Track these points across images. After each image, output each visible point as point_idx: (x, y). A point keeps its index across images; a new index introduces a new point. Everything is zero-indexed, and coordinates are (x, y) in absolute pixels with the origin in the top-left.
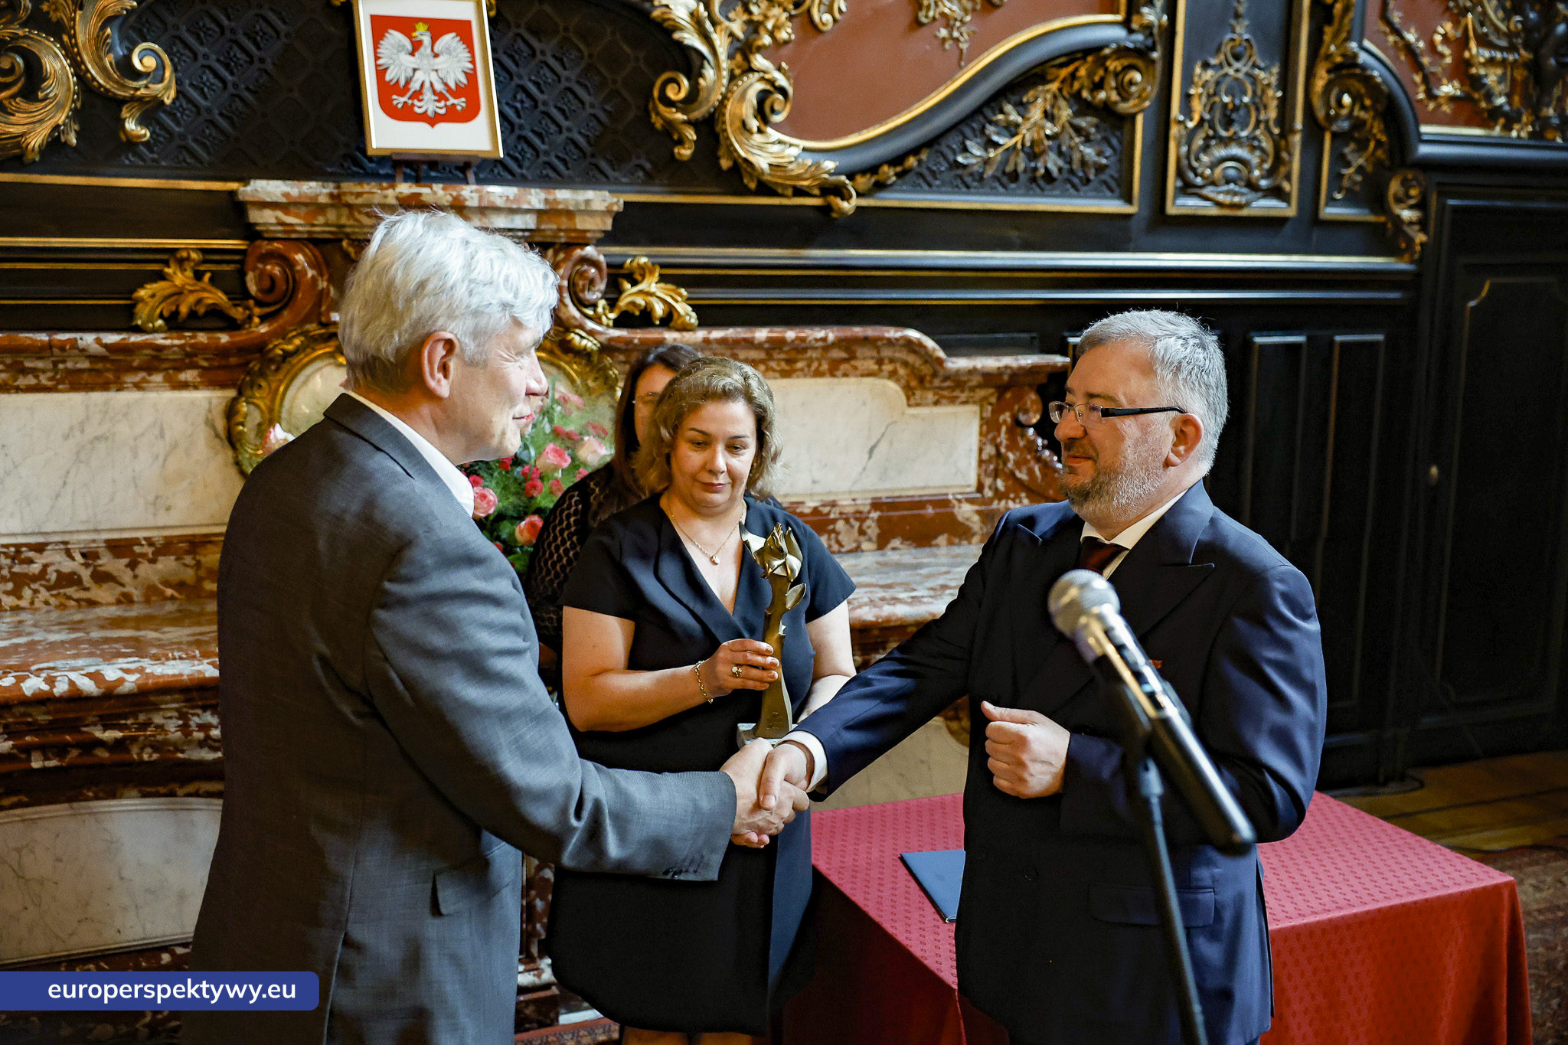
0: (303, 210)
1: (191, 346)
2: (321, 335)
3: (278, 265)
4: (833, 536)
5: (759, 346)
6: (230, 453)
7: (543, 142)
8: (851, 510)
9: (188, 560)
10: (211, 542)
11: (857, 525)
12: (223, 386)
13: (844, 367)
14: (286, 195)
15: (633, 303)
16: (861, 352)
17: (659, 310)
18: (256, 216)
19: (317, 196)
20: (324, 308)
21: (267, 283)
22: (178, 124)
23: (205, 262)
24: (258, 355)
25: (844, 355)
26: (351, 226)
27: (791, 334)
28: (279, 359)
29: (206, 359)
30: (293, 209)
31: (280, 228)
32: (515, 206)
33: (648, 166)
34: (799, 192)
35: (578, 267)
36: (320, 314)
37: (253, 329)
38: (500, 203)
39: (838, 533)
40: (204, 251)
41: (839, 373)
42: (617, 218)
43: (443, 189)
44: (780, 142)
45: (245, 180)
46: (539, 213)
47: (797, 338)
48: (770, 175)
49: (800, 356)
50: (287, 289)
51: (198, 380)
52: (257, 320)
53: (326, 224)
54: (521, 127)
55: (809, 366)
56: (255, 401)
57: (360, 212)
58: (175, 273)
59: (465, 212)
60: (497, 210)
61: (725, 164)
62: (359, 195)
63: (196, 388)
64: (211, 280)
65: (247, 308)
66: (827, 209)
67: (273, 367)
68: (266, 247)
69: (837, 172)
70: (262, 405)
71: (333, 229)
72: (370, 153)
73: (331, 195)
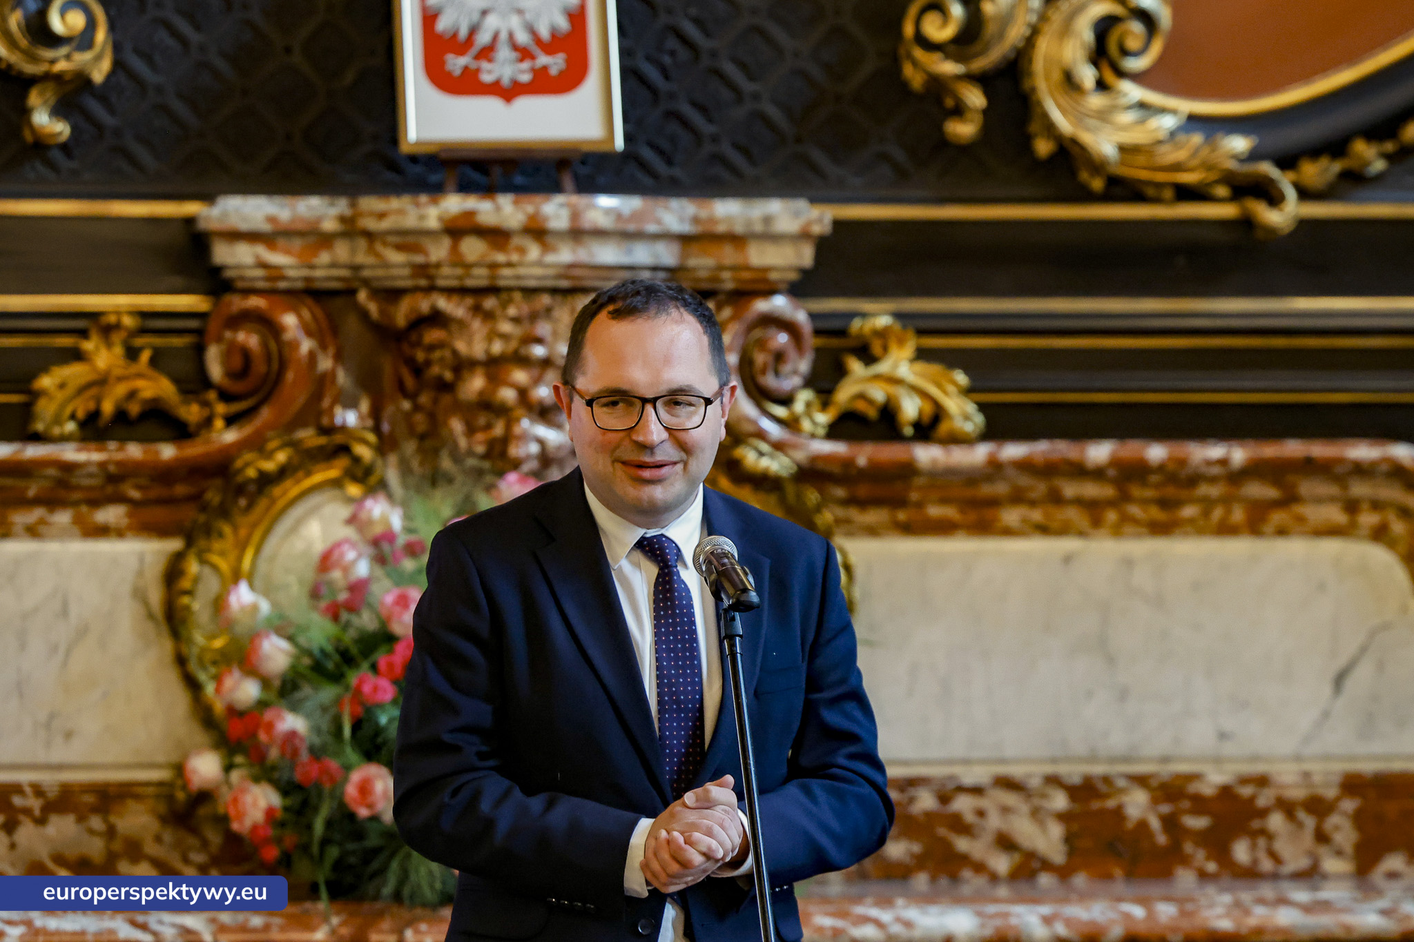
0: (297, 243)
1: (119, 464)
2: (321, 449)
3: (257, 332)
4: (1262, 842)
5: (1097, 474)
6: (168, 645)
7: (710, 121)
8: (1298, 794)
9: (96, 822)
10: (137, 797)
11: (1309, 822)
12: (160, 531)
13: (1278, 517)
14: (271, 219)
15: (862, 396)
16: (1308, 487)
17: (910, 408)
18: (223, 254)
19: (319, 220)
20: (326, 403)
21: (237, 362)
22: (112, 111)
23: (143, 331)
24: (218, 482)
25: (1270, 492)
26: (372, 267)
27: (1156, 452)
28: (252, 488)
29: (139, 487)
30: (281, 242)
31: (259, 273)
32: (631, 227)
33: (899, 155)
34: (1186, 193)
35: (757, 333)
36: (320, 414)
37: (214, 435)
38: (603, 222)
39: (1270, 836)
40: (145, 315)
41: (1269, 528)
42: (823, 246)
43: (516, 203)
44: (1142, 105)
45: (208, 197)
46: (685, 240)
47: (1170, 459)
48: (1123, 163)
49: (1184, 494)
50: (268, 374)
51: (125, 522)
52: (219, 423)
53: (333, 265)
54: (672, 96)
55: (1206, 514)
56: (215, 559)
57: (385, 244)
58: (97, 348)
59: (550, 240)
60: (600, 234)
61: (1043, 147)
62: (382, 216)
63: (120, 533)
64: (154, 362)
65: (206, 404)
66: (1247, 223)
67: (243, 502)
68: (238, 303)
69: (1254, 156)
70: (224, 565)
71: (344, 273)
72: (405, 148)
73: (342, 219)
